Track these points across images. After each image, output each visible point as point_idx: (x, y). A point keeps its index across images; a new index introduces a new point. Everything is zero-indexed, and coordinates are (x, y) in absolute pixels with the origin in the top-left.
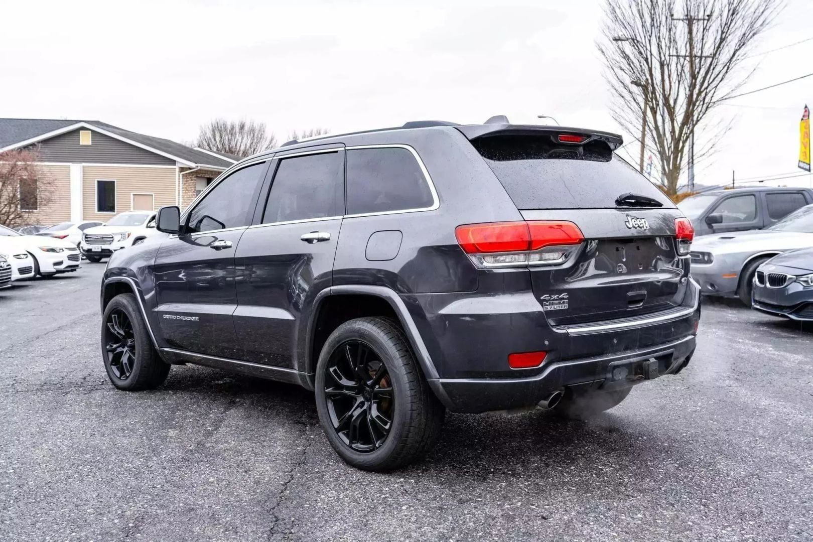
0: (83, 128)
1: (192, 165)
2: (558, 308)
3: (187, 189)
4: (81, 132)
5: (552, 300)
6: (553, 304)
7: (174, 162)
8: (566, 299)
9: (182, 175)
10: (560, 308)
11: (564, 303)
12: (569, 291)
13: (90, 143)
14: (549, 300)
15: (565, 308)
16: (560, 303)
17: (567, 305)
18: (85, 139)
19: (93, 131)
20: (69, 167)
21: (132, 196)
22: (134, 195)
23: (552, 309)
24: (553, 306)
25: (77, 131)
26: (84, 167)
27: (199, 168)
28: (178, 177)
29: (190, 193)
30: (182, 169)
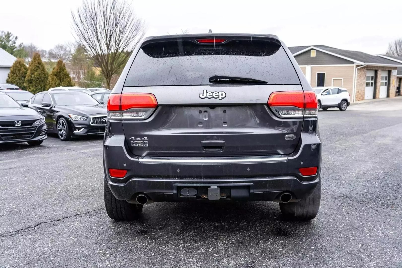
0: (312, 49)
1: (362, 63)
2: (141, 146)
3: (360, 76)
4: (311, 51)
5: (137, 141)
6: (137, 143)
7: (353, 63)
8: (146, 141)
9: (357, 69)
10: (143, 146)
11: (145, 143)
12: (148, 136)
13: (315, 56)
14: (135, 140)
15: (146, 146)
16: (141, 143)
17: (147, 144)
18: (313, 54)
19: (317, 50)
20: (305, 67)
21: (332, 80)
22: (334, 79)
23: (137, 146)
24: (138, 144)
25: (309, 51)
26: (312, 67)
27: (366, 65)
28: (355, 69)
29: (362, 78)
30: (357, 66)
